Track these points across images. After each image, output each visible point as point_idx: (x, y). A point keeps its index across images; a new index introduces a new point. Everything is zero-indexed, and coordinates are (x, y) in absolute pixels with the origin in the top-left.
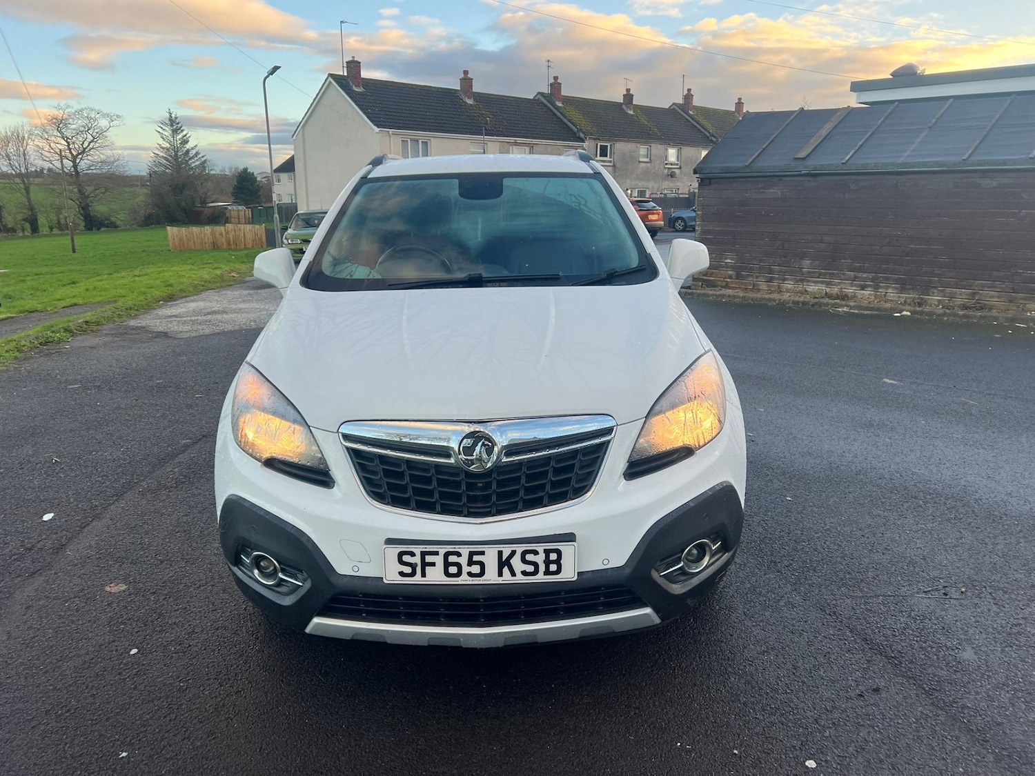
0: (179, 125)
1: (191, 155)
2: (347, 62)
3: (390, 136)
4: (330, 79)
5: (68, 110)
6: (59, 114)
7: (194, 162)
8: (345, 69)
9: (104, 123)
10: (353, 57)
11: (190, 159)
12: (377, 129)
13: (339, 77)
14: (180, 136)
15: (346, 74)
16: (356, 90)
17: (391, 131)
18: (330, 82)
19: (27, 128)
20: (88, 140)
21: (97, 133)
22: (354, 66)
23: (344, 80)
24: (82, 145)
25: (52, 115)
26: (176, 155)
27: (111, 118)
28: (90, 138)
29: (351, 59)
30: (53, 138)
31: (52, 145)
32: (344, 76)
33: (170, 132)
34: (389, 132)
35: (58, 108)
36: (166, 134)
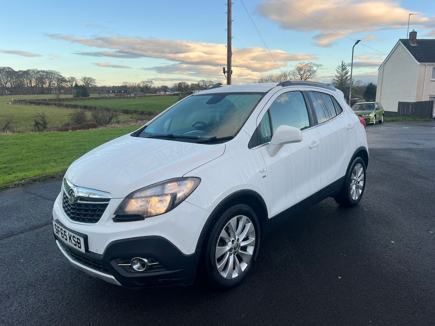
0: (345, 67)
1: (348, 79)
2: (410, 33)
3: (426, 66)
4: (400, 42)
5: (304, 64)
6: (300, 66)
7: (349, 82)
8: (408, 36)
9: (315, 68)
10: (414, 30)
11: (347, 80)
12: (419, 63)
13: (404, 40)
14: (345, 71)
15: (408, 38)
16: (413, 45)
17: (427, 64)
18: (400, 43)
19: (288, 72)
20: (308, 75)
21: (312, 72)
22: (413, 34)
23: (407, 41)
24: (306, 77)
25: (298, 66)
26: (342, 79)
27: (318, 66)
28: (309, 74)
29: (412, 31)
30: (296, 75)
31: (296, 77)
32: (407, 39)
33: (341, 70)
34: (426, 64)
35: (300, 64)
36: (339, 70)
